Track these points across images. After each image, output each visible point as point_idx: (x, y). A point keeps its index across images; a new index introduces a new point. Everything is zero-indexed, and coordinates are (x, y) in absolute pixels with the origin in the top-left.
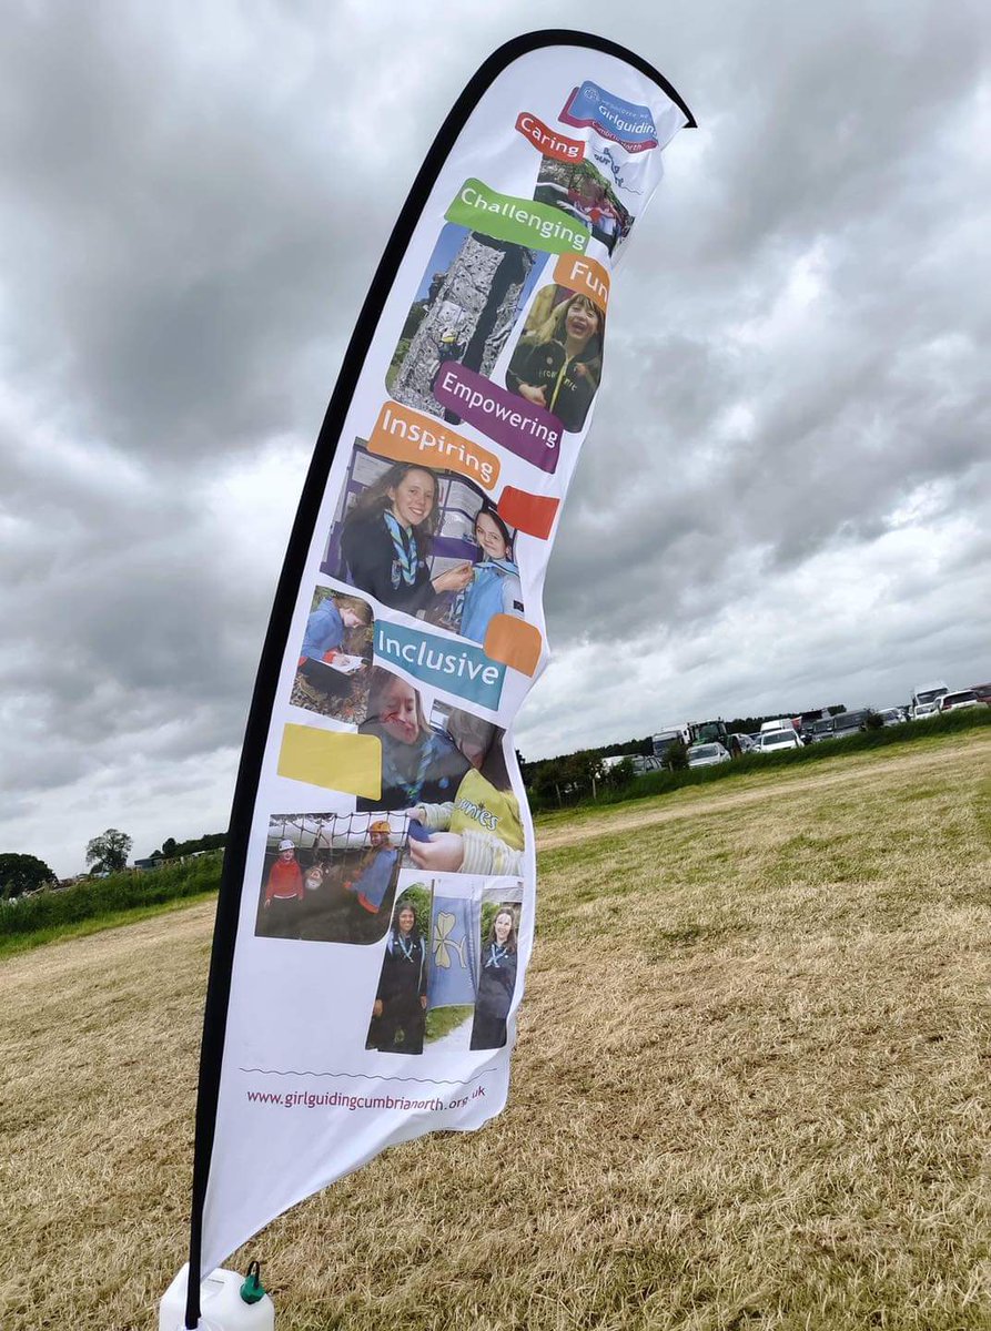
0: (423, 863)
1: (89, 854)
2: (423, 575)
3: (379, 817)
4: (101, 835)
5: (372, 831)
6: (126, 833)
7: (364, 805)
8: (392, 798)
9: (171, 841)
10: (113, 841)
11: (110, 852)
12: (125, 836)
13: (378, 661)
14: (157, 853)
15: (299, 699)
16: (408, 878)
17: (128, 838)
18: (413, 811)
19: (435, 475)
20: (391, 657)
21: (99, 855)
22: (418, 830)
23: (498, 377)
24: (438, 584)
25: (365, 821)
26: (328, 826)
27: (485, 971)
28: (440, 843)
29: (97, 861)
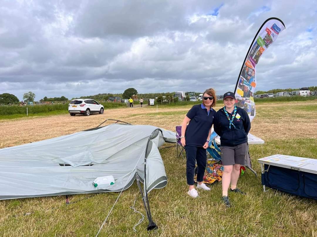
0: (247, 102)
1: (24, 97)
2: (247, 77)
3: (243, 98)
4: (27, 93)
5: (242, 99)
6: (34, 93)
7: (242, 97)
8: (244, 97)
9: (46, 98)
10: (31, 95)
11: (30, 98)
12: (34, 94)
13: (244, 84)
14: (42, 99)
15: (239, 87)
16: (245, 102)
17: (34, 95)
18: (246, 98)
19: (249, 67)
20: (245, 84)
21: (27, 98)
22: (246, 99)
23: (253, 58)
24: (248, 78)
25: (242, 98)
26: (239, 98)
27: (252, 110)
28: (248, 101)
29: (26, 99)
